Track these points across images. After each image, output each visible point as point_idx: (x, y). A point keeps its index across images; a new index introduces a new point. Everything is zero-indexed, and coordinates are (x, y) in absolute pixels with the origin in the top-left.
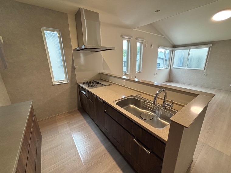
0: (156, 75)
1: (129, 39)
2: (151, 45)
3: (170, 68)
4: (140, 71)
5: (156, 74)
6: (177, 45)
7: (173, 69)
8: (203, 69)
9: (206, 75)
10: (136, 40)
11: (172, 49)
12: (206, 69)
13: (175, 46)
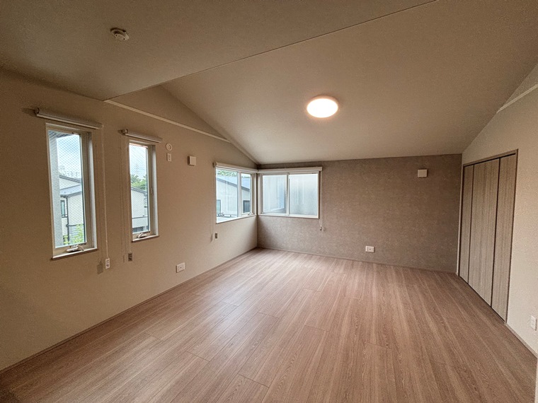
0: (216, 237)
1: (88, 130)
2: (189, 158)
3: (257, 216)
4: (153, 232)
5: (216, 234)
6: (264, 165)
7: (262, 218)
8: (317, 217)
9: (324, 231)
10: (122, 136)
11: (255, 172)
12: (321, 216)
13: (259, 167)
